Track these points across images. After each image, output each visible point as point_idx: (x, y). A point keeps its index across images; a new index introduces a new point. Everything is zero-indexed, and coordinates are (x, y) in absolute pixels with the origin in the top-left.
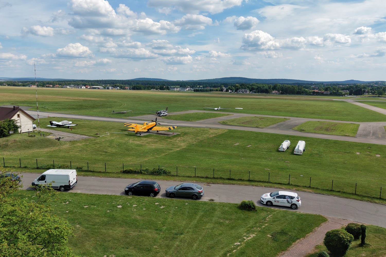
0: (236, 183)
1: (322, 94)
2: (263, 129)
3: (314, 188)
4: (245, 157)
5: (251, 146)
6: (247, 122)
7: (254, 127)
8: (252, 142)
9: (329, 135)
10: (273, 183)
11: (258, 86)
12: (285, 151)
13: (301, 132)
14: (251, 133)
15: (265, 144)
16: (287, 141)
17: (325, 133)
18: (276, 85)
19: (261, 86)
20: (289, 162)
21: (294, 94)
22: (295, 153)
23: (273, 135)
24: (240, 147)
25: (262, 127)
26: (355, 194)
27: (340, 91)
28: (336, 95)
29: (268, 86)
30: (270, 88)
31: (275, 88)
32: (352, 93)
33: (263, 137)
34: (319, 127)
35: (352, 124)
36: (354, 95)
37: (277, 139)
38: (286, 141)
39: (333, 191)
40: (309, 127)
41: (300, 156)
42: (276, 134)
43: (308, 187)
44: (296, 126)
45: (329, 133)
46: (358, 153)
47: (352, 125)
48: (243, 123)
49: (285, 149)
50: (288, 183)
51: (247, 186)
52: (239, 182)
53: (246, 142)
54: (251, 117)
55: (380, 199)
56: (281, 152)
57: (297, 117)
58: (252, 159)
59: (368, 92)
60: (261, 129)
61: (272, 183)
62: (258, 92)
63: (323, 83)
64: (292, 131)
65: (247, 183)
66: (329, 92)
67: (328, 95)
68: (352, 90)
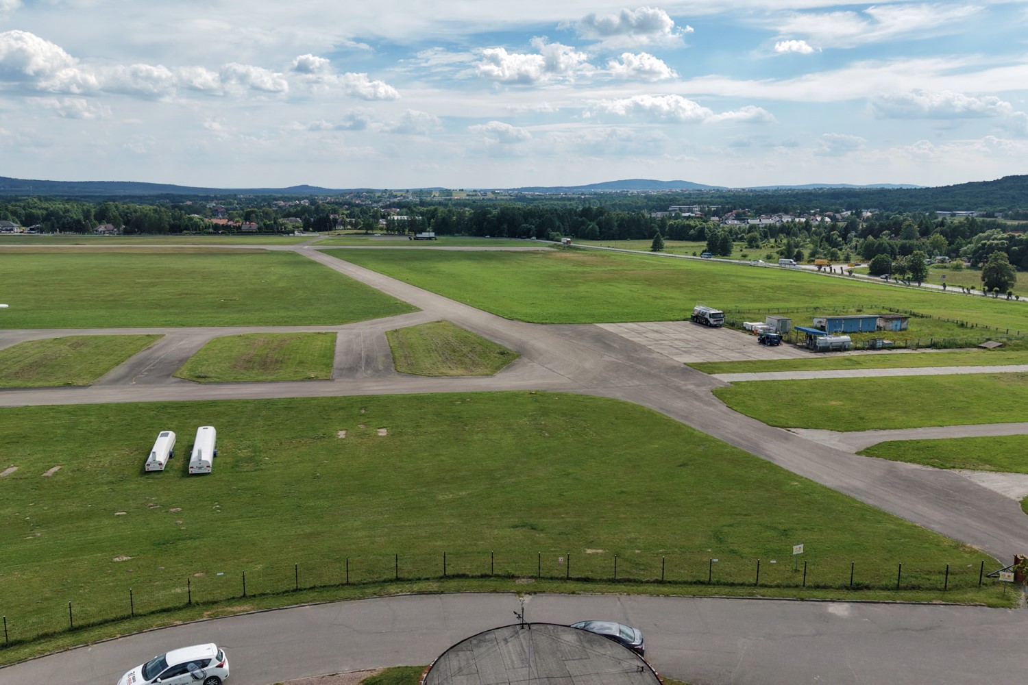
0: (31, 655)
1: (238, 231)
2: (88, 390)
3: (254, 596)
4: (43, 522)
5: (58, 468)
6: (31, 366)
7: (59, 387)
8: (60, 451)
9: (272, 381)
10: (145, 615)
11: (46, 209)
12: (163, 469)
13: (200, 383)
14: (52, 414)
15: (101, 454)
16: (167, 435)
17: (260, 378)
18: (106, 208)
19: (58, 206)
20: (180, 509)
21: (164, 234)
22: (191, 471)
23: (121, 409)
24: (21, 482)
25: (85, 382)
26: (348, 584)
27: (281, 221)
28: (273, 232)
29: (83, 210)
30: (87, 214)
31: (102, 216)
32: (309, 227)
33: (91, 422)
34: (243, 358)
35: (319, 333)
36: (314, 231)
37: (137, 425)
38: (163, 435)
39: (300, 590)
40: (220, 362)
41: (208, 477)
42: (130, 404)
43: (241, 598)
44: (183, 361)
45: (270, 378)
46: (342, 434)
47: (320, 337)
48: (17, 375)
49: (163, 462)
50: (188, 601)
51: (69, 652)
52: (39, 648)
53: (38, 456)
54: (42, 341)
55: (398, 580)
56: (153, 475)
57: (183, 326)
58: (71, 526)
59: (344, 224)
60: (82, 392)
61: (141, 615)
62: (53, 230)
63: (235, 195)
64: (175, 382)
65: (67, 640)
66: (254, 226)
67: (252, 232)
68: (309, 220)
